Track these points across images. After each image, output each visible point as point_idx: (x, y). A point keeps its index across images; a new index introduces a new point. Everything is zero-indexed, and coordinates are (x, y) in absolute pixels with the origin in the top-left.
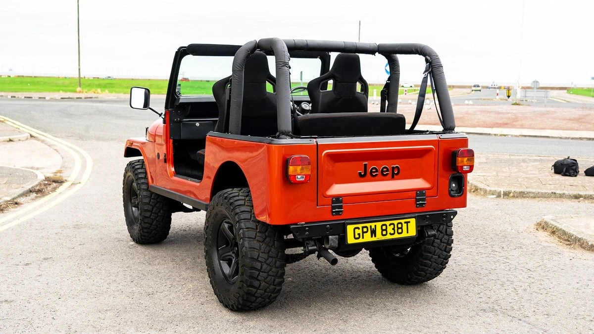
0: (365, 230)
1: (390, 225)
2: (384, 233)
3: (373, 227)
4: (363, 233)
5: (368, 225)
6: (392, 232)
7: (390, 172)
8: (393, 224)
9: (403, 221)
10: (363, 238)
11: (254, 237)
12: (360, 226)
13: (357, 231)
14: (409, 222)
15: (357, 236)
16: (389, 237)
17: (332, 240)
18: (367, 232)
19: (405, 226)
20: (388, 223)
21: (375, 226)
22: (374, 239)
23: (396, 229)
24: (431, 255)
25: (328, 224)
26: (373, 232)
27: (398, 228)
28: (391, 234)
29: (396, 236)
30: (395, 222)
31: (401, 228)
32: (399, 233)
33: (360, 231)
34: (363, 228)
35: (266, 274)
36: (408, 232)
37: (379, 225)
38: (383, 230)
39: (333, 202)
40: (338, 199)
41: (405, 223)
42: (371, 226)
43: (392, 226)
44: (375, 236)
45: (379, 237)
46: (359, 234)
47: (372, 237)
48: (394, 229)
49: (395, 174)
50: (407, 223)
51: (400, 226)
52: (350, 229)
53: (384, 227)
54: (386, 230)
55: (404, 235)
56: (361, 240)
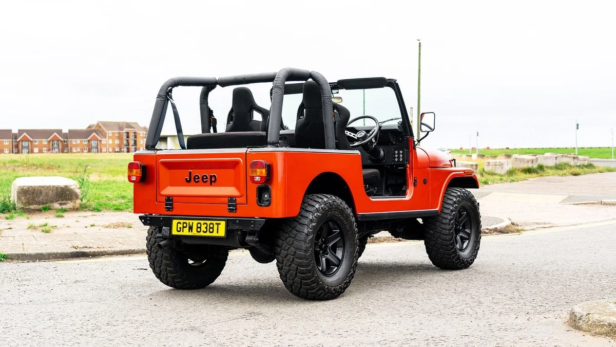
0: (185, 225)
1: (204, 224)
2: (199, 230)
3: (191, 224)
4: (184, 227)
5: (187, 221)
6: (205, 230)
7: (209, 180)
8: (206, 224)
9: (215, 222)
10: (183, 231)
12: (182, 221)
13: (180, 226)
14: (220, 224)
15: (179, 230)
16: (202, 234)
17: (164, 230)
18: (186, 227)
19: (216, 226)
20: (202, 222)
21: (193, 223)
22: (190, 234)
23: (208, 228)
25: (161, 217)
26: (191, 228)
27: (210, 228)
28: (204, 232)
29: (208, 234)
30: (208, 222)
31: (213, 228)
32: (210, 232)
34: (184, 223)
36: (218, 232)
37: (195, 222)
38: (198, 227)
39: (166, 200)
40: (169, 198)
41: (216, 224)
42: (189, 223)
43: (205, 225)
44: (192, 232)
45: (194, 233)
46: (180, 228)
47: (189, 232)
48: (206, 228)
49: (212, 181)
50: (218, 224)
51: (211, 226)
52: (175, 223)
53: (199, 225)
54: (200, 228)
55: (215, 234)
56: (181, 233)
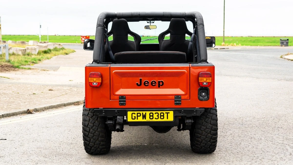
0: (139, 115)
1: (155, 114)
3: (144, 113)
4: (138, 116)
5: (141, 112)
7: (157, 84)
9: (164, 112)
10: (137, 119)
11: (87, 115)
12: (136, 112)
13: (134, 115)
14: (169, 113)
15: (133, 118)
16: (154, 120)
17: (119, 118)
18: (140, 116)
19: (165, 115)
20: (154, 112)
21: (146, 113)
22: (144, 120)
23: (159, 116)
24: (200, 135)
25: (116, 110)
26: (144, 117)
27: (161, 116)
28: (155, 118)
29: (159, 120)
30: (159, 112)
31: (163, 116)
32: (161, 119)
33: (136, 115)
34: (137, 114)
35: (93, 134)
36: (167, 118)
37: (148, 113)
38: (150, 116)
39: (120, 98)
40: (122, 97)
41: (166, 113)
42: (143, 113)
43: (157, 114)
44: (145, 119)
45: (148, 119)
46: (135, 117)
47: (143, 119)
48: (158, 116)
49: (160, 85)
50: (167, 113)
51: (162, 114)
52: (129, 113)
53: (151, 115)
54: (153, 116)
55: (165, 120)
56: (136, 120)
